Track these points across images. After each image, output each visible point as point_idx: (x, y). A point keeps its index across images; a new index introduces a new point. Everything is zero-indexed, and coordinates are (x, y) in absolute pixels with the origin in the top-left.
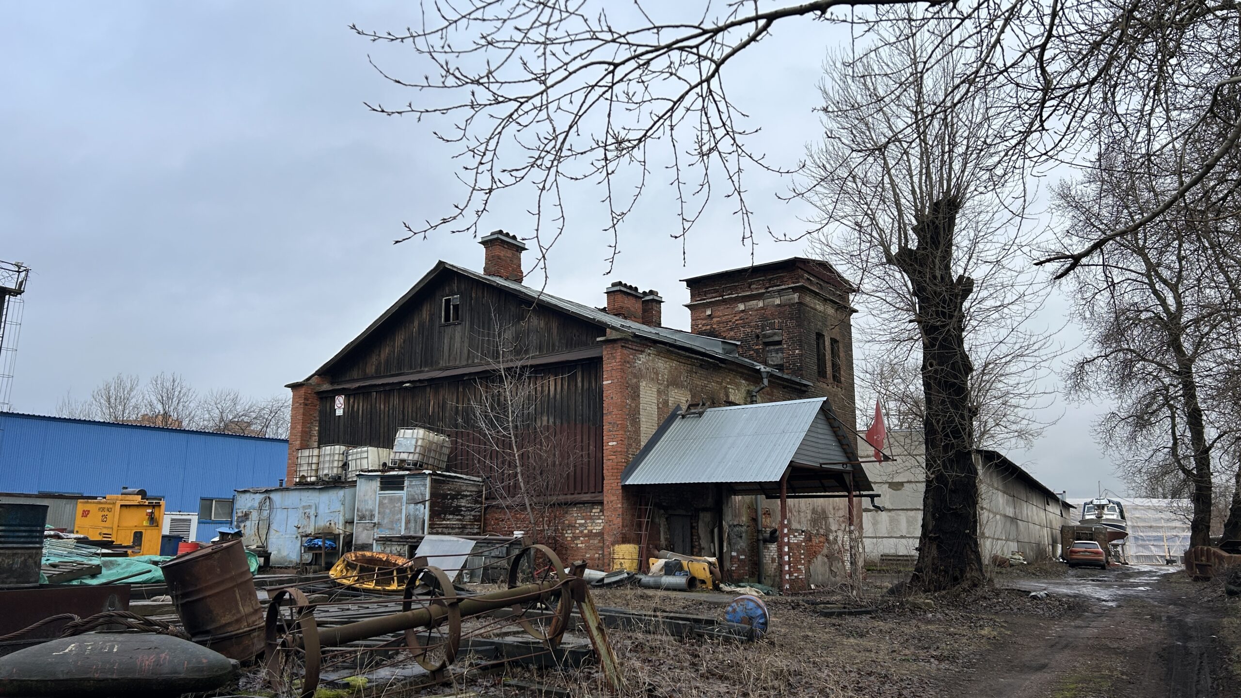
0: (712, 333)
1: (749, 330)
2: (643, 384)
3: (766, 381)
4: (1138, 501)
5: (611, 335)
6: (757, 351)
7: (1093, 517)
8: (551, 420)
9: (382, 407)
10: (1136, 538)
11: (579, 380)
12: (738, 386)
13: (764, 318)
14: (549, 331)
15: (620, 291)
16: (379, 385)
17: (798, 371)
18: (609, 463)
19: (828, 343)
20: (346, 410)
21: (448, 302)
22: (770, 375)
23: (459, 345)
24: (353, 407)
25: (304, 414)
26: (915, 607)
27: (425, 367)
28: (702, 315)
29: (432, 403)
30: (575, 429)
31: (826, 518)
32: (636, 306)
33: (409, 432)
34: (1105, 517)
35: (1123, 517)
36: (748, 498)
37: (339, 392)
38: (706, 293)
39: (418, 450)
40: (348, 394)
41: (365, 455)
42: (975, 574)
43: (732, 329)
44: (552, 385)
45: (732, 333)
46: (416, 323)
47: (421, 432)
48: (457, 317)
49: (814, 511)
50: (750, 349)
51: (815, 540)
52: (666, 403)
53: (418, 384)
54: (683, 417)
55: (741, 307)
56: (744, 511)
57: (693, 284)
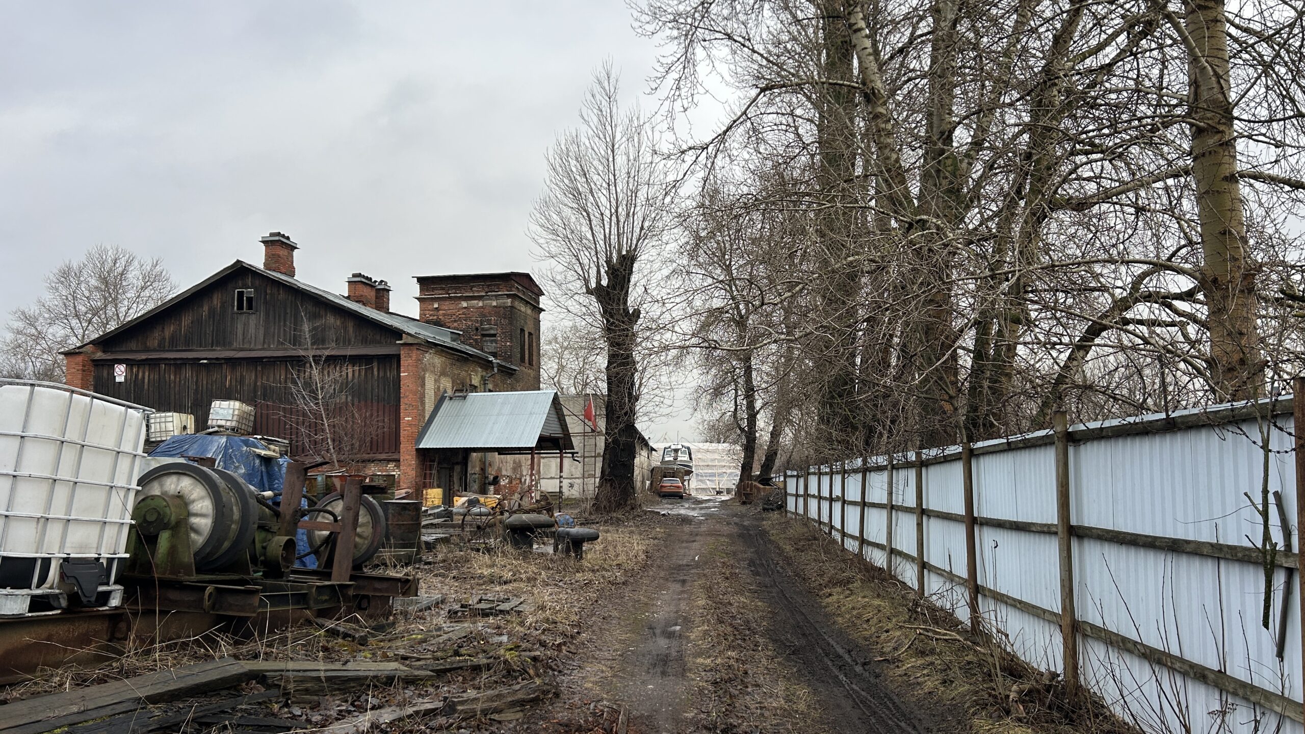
0: (438, 323)
1: (470, 323)
2: (427, 375)
3: (496, 370)
4: (701, 445)
5: (406, 339)
6: (476, 340)
7: (671, 459)
8: (350, 398)
9: (172, 377)
10: (697, 475)
11: (375, 370)
12: (476, 372)
13: (483, 315)
14: (345, 328)
15: (361, 282)
16: (171, 359)
17: (508, 359)
18: (405, 432)
19: (526, 336)
20: (129, 377)
21: (241, 294)
22: (499, 365)
23: (253, 331)
24: (137, 376)
25: (82, 380)
26: (618, 519)
27: (217, 346)
28: (430, 307)
29: (229, 378)
30: (372, 406)
31: (521, 466)
32: (370, 294)
33: (225, 404)
34: (679, 459)
35: (691, 459)
36: (479, 454)
37: (120, 362)
38: (433, 289)
39: (235, 418)
40: (129, 363)
41: (170, 419)
42: (633, 501)
43: (455, 321)
44: (350, 371)
45: (455, 324)
46: (206, 308)
47: (237, 404)
48: (250, 307)
49: (514, 462)
50: (470, 338)
51: (514, 483)
52: (439, 388)
53: (214, 361)
54: (451, 399)
55: (465, 304)
56: (478, 463)
57: (423, 282)
